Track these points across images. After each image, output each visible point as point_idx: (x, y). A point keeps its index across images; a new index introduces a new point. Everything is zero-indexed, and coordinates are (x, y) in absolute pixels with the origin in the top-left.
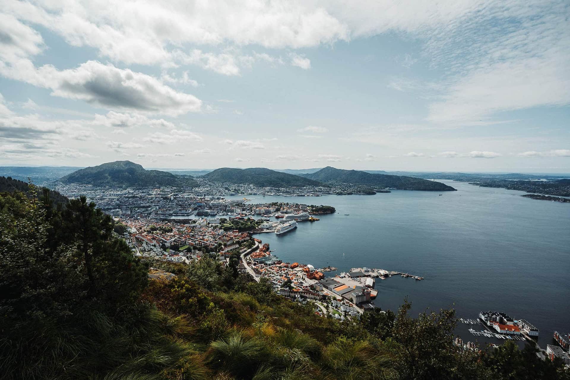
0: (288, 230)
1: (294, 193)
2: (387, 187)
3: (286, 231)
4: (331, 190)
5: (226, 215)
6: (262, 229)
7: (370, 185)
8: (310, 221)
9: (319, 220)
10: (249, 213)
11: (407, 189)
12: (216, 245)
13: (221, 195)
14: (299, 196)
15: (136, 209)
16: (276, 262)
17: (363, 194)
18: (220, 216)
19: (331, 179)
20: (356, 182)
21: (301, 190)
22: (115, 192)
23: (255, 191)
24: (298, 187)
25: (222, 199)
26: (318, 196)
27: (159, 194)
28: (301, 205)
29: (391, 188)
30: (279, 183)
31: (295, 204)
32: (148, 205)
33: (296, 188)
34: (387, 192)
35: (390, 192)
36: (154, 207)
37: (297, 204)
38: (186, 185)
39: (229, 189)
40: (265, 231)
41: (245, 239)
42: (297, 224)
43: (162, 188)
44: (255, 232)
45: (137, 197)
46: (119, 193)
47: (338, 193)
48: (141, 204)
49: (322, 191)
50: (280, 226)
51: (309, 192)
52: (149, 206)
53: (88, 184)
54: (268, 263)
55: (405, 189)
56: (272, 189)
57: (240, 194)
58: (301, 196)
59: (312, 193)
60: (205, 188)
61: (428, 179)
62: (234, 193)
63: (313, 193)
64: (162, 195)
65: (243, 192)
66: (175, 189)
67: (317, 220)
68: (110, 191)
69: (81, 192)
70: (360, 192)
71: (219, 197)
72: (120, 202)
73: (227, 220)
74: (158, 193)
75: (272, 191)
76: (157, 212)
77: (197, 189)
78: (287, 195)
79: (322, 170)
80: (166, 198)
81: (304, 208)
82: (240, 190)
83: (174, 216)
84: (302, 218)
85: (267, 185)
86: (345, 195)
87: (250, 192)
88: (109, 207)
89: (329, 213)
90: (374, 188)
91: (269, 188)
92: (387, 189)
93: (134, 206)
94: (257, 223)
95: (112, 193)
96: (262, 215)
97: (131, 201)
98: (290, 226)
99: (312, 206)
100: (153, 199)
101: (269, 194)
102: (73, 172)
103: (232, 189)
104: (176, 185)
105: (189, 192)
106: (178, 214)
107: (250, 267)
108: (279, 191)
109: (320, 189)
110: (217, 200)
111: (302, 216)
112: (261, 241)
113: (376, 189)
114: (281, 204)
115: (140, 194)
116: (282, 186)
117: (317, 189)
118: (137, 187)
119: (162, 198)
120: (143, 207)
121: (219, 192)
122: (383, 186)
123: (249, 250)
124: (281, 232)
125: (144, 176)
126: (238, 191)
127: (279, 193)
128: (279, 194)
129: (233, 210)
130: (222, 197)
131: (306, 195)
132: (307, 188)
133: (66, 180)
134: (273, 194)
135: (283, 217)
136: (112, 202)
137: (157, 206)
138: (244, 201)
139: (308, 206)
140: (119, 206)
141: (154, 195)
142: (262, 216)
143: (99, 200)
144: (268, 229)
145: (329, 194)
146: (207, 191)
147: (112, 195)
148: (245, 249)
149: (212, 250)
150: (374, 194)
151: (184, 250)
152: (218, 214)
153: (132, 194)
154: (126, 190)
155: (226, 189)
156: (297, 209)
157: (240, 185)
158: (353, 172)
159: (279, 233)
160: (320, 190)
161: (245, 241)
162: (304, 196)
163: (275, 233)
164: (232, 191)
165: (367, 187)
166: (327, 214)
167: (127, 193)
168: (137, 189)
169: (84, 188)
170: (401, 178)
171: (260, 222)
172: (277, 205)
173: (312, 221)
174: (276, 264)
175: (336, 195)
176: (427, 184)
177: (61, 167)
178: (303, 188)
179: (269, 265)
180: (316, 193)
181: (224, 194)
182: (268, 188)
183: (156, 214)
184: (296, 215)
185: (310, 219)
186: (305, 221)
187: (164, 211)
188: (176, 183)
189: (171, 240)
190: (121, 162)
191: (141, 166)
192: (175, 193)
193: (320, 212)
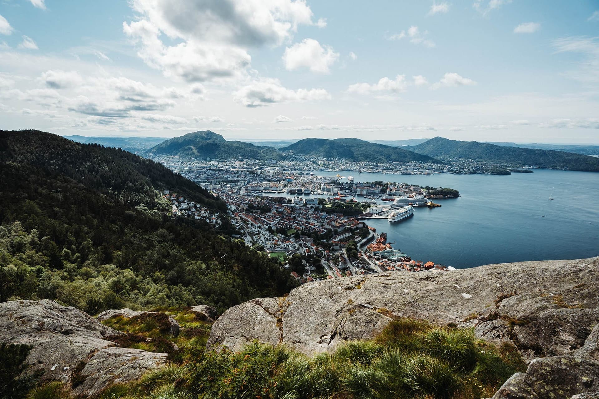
0: (404, 217)
1: (396, 170)
2: (524, 165)
3: (402, 218)
4: (444, 167)
5: (322, 194)
6: (371, 214)
7: (499, 162)
8: (428, 207)
9: (441, 206)
10: (349, 194)
11: (557, 169)
12: (325, 231)
13: (309, 171)
14: (403, 174)
15: (225, 183)
16: (403, 259)
17: (491, 174)
18: (316, 195)
19: (441, 153)
20: (478, 157)
21: (404, 167)
22: (200, 164)
23: (347, 166)
24: (401, 163)
25: (312, 175)
26: (428, 174)
27: (242, 168)
28: (412, 185)
29: (531, 167)
30: (377, 158)
31: (405, 185)
32: (235, 179)
33: (399, 164)
34: (526, 172)
35: (531, 172)
36: (242, 182)
37: (407, 185)
38: (270, 157)
39: (317, 163)
40: (375, 216)
41: (358, 226)
42: (414, 210)
43: (245, 160)
44: (364, 217)
45: (222, 170)
46: (204, 165)
47: (455, 172)
48: (229, 179)
49: (433, 169)
50: (394, 213)
51: (416, 169)
52: (237, 181)
53: (175, 155)
54: (394, 258)
55: (554, 168)
56: (368, 164)
57: (331, 170)
58: (407, 174)
59: (419, 170)
60: (290, 162)
61: (591, 156)
62: (323, 168)
63: (421, 170)
64: (246, 168)
65: (334, 167)
66: (259, 163)
67: (438, 206)
68: (196, 163)
69: (170, 164)
70: (486, 171)
71: (308, 172)
72: (208, 175)
73: (325, 201)
74: (242, 166)
75: (369, 167)
76: (247, 187)
77: (282, 163)
78: (388, 173)
79: (429, 142)
80: (252, 172)
81: (417, 189)
82: (329, 165)
83: (265, 192)
84: (417, 203)
85: (363, 159)
86: (466, 174)
87: (342, 167)
88: (199, 180)
89: (451, 198)
90: (506, 166)
91: (365, 163)
92: (526, 167)
93: (221, 180)
94: (363, 206)
95: (198, 165)
96: (365, 196)
97: (218, 175)
98: (406, 212)
99: (428, 188)
100: (240, 173)
101: (365, 170)
102: (161, 142)
103: (321, 164)
104: (260, 158)
105: (274, 165)
106: (269, 191)
107: (373, 262)
108: (377, 167)
109: (430, 165)
110: (307, 176)
111: (418, 200)
112: (375, 229)
113: (509, 167)
114: (387, 184)
115: (224, 167)
116: (380, 161)
117: (425, 165)
118: (220, 159)
119: (248, 173)
120: (231, 181)
121: (307, 166)
122: (519, 163)
123: (364, 240)
124: (397, 220)
125: (227, 148)
126: (327, 166)
127: (377, 169)
128: (377, 171)
129: (330, 189)
130: (311, 173)
131: (412, 173)
132: (413, 164)
133: (155, 152)
134: (370, 170)
135: (393, 200)
136: (200, 175)
137: (246, 180)
138: (338, 178)
139: (422, 188)
140: (208, 180)
141: (238, 168)
142: (365, 198)
143: (187, 172)
144: (378, 214)
145: (443, 172)
146: (293, 165)
147: (198, 167)
148: (360, 238)
149: (323, 237)
150: (508, 173)
151: (291, 235)
152: (312, 193)
153: (217, 167)
154: (211, 162)
155: (314, 163)
156: (407, 190)
157: (330, 159)
158: (475, 144)
159: (393, 221)
160: (430, 167)
161: (357, 228)
162: (410, 174)
163: (389, 220)
164: (321, 165)
165: (496, 165)
166: (448, 198)
167: (211, 166)
168: (221, 162)
169: (172, 159)
170: (547, 153)
171: (366, 206)
172: (382, 185)
173: (431, 207)
174: (404, 261)
175: (453, 174)
176: (591, 162)
177: (147, 138)
178: (407, 164)
179: (395, 261)
180: (425, 170)
181: (312, 169)
182: (363, 164)
183: (246, 190)
184: (410, 199)
185: (429, 204)
186: (422, 206)
187: (254, 187)
188: (259, 155)
189: (275, 221)
190: (203, 131)
191: (221, 137)
192: (259, 166)
193: (438, 196)
